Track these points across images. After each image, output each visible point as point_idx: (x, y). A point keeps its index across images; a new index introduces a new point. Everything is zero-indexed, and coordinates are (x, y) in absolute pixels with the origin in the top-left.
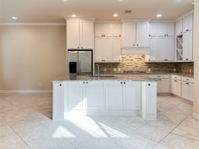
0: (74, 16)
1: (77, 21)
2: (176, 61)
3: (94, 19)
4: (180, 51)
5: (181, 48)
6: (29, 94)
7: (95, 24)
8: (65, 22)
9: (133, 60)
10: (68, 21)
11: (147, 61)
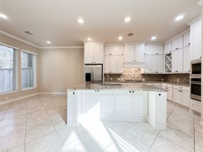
0: (89, 39)
1: (92, 43)
2: (164, 73)
3: (104, 42)
4: (168, 66)
5: (170, 63)
6: (59, 95)
7: (104, 46)
8: (83, 45)
9: (132, 72)
10: (85, 44)
11: (143, 73)
